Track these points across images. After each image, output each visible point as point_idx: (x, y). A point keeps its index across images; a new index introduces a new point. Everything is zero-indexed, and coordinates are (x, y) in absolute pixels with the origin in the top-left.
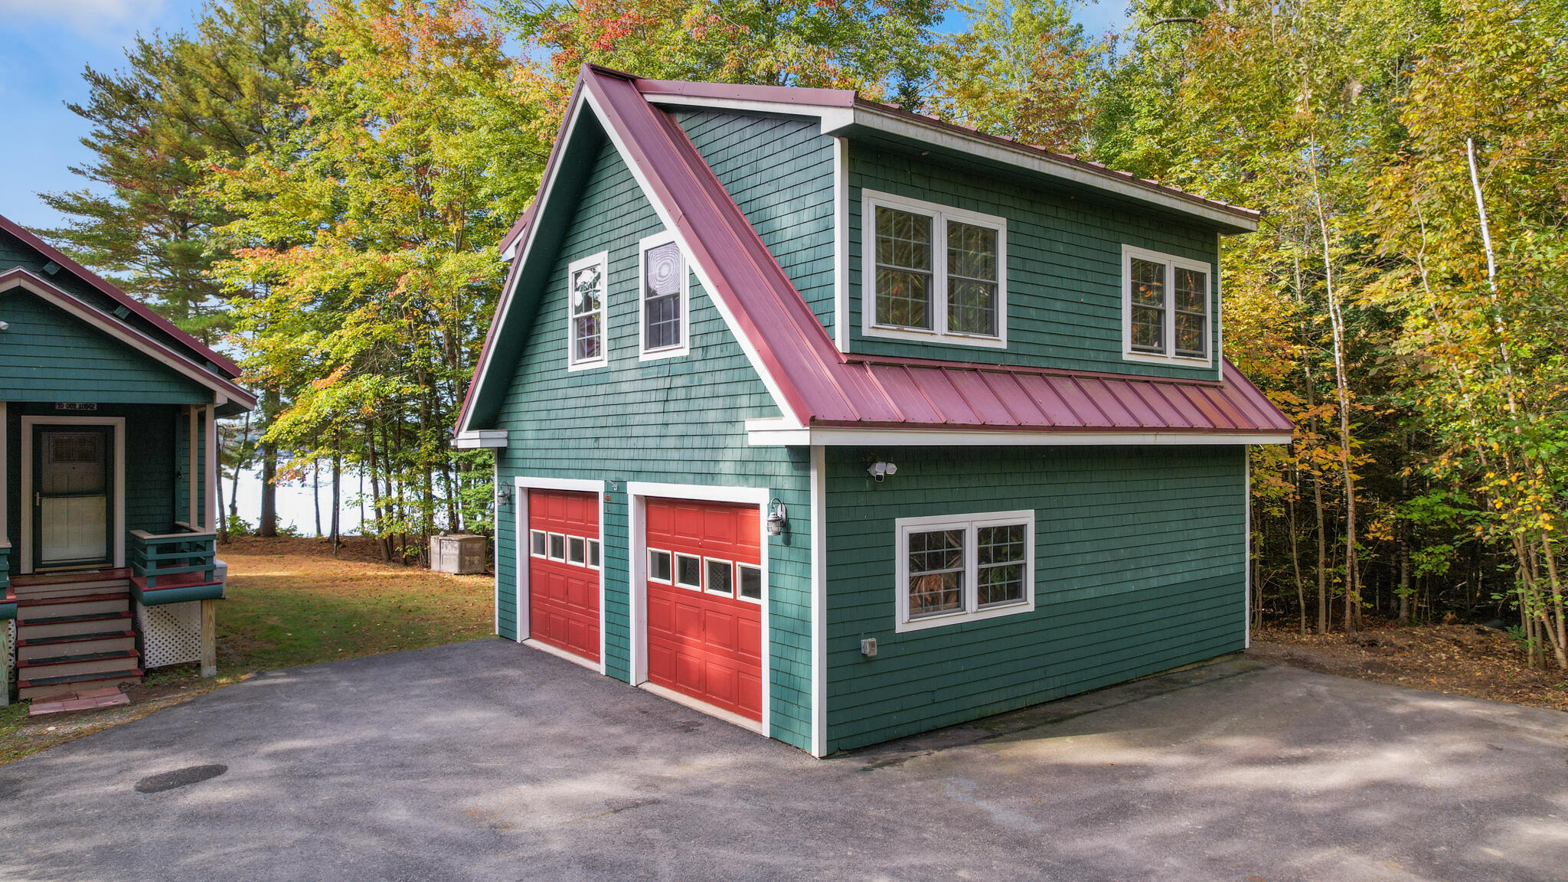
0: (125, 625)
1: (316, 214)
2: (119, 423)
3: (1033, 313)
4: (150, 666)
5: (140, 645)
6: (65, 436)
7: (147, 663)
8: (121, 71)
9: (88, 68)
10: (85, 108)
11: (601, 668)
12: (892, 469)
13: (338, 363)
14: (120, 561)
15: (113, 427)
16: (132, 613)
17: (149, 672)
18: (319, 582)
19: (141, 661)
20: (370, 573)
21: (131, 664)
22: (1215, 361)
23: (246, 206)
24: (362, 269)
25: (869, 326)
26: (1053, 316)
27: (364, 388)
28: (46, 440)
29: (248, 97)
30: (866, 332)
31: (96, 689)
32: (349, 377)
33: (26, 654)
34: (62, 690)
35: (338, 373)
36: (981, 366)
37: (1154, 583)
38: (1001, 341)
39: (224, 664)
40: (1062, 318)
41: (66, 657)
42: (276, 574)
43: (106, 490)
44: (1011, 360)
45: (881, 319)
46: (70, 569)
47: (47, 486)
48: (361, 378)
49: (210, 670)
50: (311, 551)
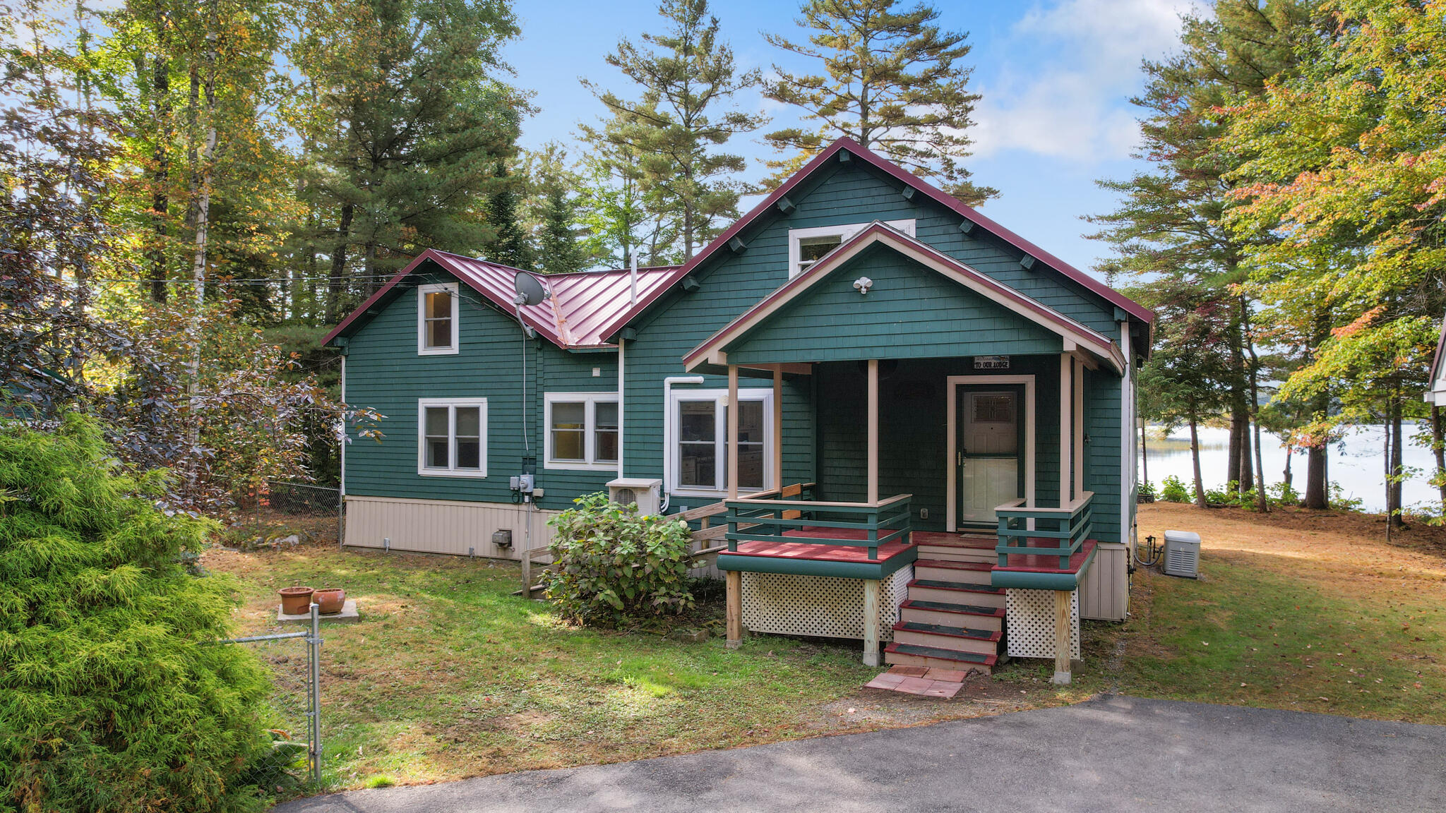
1: (1332, 130)
2: (1030, 381)
4: (1013, 655)
5: (1004, 629)
7: (1009, 651)
9: (1143, 60)
10: (1142, 98)
15: (1023, 385)
17: (1006, 662)
18: (1331, 572)
19: (1002, 646)
20: (1413, 569)
21: (989, 649)
27: (1400, 335)
28: (969, 398)
29: (1280, 30)
31: (946, 669)
33: (908, 616)
34: (918, 662)
35: (1363, 319)
41: (937, 627)
42: (1289, 554)
43: (1019, 454)
47: (969, 446)
48: (1398, 322)
49: (1062, 676)
50: (1360, 531)
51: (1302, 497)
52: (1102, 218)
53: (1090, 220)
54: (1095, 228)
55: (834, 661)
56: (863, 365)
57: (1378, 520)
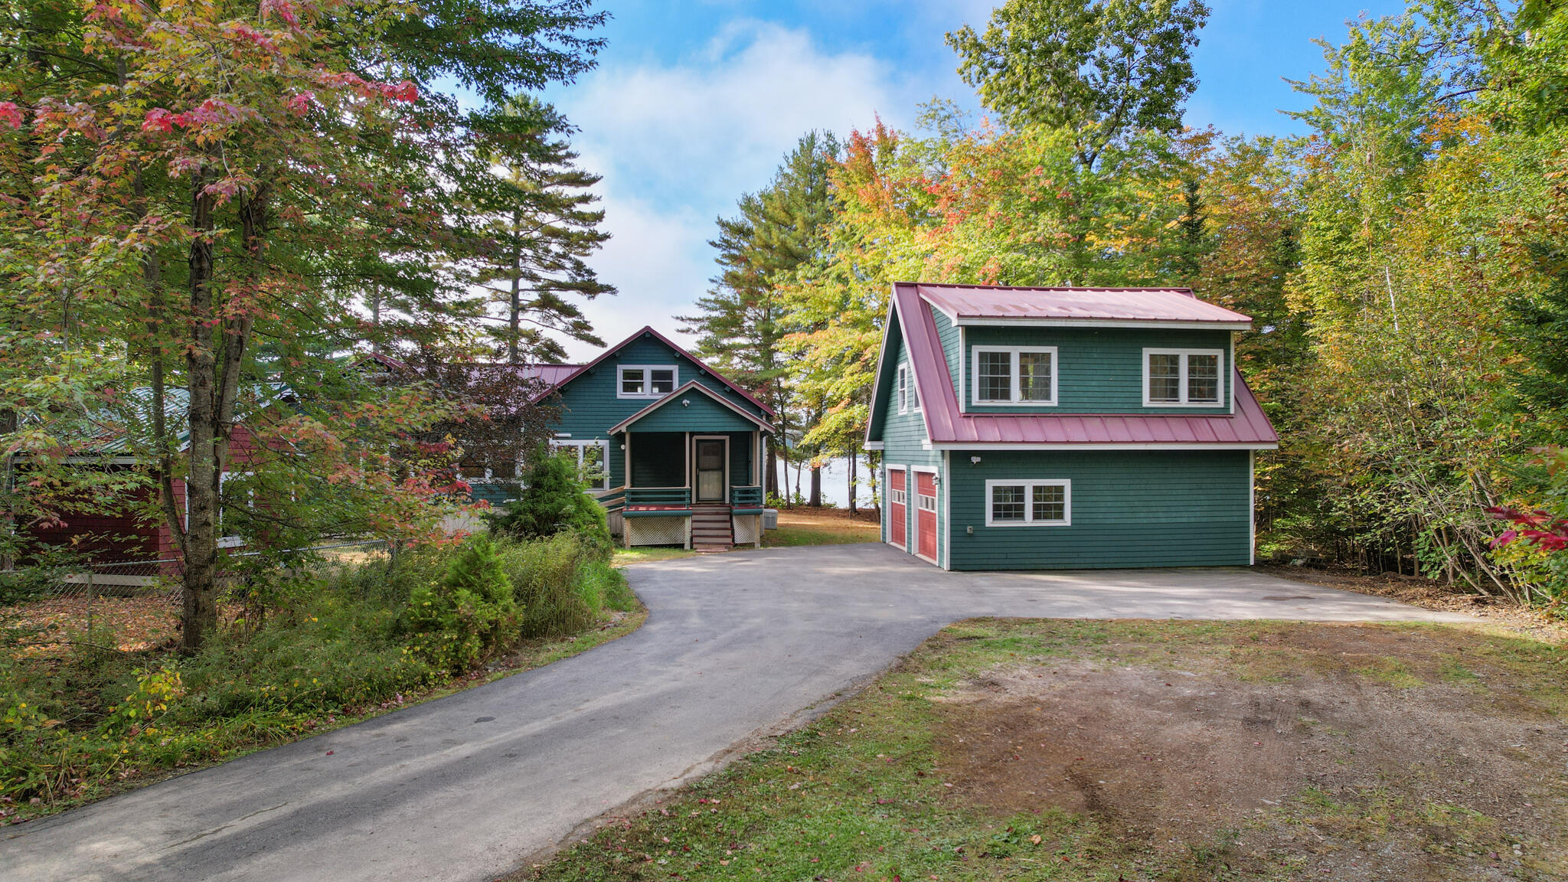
0: (728, 525)
2: (727, 438)
3: (1076, 388)
4: (737, 543)
5: (733, 533)
6: (708, 444)
7: (735, 541)
8: (735, 215)
9: (719, 216)
10: (717, 242)
11: (905, 549)
12: (979, 459)
13: (841, 398)
14: (727, 501)
15: (725, 441)
16: (731, 521)
17: (736, 545)
19: (733, 540)
21: (729, 540)
22: (1227, 403)
23: (793, 307)
24: (850, 344)
25: (976, 401)
26: (1091, 389)
28: (701, 444)
30: (974, 404)
31: (717, 547)
32: (851, 404)
33: (696, 532)
34: (707, 547)
35: (842, 404)
36: (1039, 415)
37: (1163, 520)
38: (1054, 401)
39: (763, 544)
40: (1097, 389)
41: (708, 535)
43: (722, 469)
44: (1061, 410)
45: (981, 398)
46: (709, 502)
47: (701, 466)
49: (757, 545)
50: (838, 516)
51: (808, 500)
52: (690, 319)
53: (682, 320)
54: (685, 326)
55: (677, 552)
56: (684, 434)
57: (846, 511)
